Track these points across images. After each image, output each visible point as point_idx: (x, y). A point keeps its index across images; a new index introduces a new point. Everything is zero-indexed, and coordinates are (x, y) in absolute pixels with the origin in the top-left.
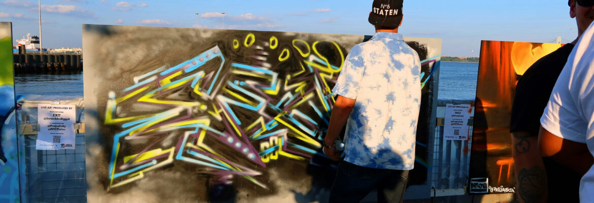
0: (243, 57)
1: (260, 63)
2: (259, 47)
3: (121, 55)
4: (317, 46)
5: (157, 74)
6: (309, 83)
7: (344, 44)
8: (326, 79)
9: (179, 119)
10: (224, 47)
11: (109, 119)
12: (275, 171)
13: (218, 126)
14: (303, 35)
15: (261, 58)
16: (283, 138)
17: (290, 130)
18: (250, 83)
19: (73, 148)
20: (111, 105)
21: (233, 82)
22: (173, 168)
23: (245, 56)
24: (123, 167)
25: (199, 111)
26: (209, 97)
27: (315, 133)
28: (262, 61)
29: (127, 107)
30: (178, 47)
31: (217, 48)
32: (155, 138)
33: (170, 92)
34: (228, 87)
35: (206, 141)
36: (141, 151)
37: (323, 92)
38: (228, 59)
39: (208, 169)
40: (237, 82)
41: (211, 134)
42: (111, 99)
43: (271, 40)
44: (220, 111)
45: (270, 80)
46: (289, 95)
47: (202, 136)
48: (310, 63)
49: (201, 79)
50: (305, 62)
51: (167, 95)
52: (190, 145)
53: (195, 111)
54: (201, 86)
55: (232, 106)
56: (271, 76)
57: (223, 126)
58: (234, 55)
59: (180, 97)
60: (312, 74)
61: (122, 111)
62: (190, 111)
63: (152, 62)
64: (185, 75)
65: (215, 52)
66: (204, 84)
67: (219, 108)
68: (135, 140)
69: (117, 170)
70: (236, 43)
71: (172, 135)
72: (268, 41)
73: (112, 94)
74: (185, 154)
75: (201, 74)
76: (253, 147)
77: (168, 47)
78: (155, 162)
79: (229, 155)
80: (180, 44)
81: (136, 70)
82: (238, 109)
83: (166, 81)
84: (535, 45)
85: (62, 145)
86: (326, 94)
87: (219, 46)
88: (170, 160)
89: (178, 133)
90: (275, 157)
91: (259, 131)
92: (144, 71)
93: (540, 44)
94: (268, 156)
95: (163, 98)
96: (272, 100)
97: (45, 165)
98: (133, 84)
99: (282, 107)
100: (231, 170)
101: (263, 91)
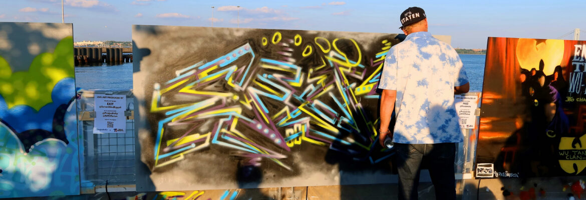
0: (270, 53)
1: (286, 58)
2: (285, 44)
3: (165, 52)
4: (337, 43)
5: (196, 68)
6: (329, 76)
7: (361, 41)
8: (345, 73)
9: (214, 108)
10: (254, 45)
11: (154, 108)
12: (298, 154)
13: (248, 114)
14: (324, 34)
15: (287, 54)
16: (305, 125)
17: (312, 118)
18: (277, 76)
19: (124, 132)
20: (157, 95)
21: (262, 75)
22: (210, 151)
23: (273, 52)
24: (166, 150)
25: (232, 101)
26: (240, 88)
27: (335, 121)
28: (287, 56)
29: (169, 97)
30: (214, 44)
31: (248, 45)
32: (194, 125)
33: (207, 84)
34: (257, 80)
35: (237, 128)
36: (182, 135)
37: (342, 84)
38: (258, 55)
39: (239, 152)
40: (265, 75)
41: (243, 121)
42: (156, 90)
43: (296, 37)
44: (251, 101)
45: (294, 73)
46: (311, 87)
47: (235, 122)
48: (330, 58)
49: (234, 72)
50: (326, 57)
51: (205, 86)
52: (224, 130)
53: (229, 101)
54: (234, 79)
55: (261, 97)
56: (295, 70)
57: (252, 114)
58: (263, 51)
59: (215, 89)
60: (332, 69)
61: (166, 100)
62: (224, 101)
63: (192, 58)
64: (220, 69)
65: (246, 49)
66: (237, 77)
67: (249, 98)
68: (176, 126)
69: (161, 153)
70: (264, 41)
71: (209, 122)
72: (293, 38)
73: (157, 86)
74: (220, 139)
75: (234, 68)
76: (279, 134)
77: (206, 45)
78: (193, 145)
79: (258, 139)
80: (216, 42)
81: (177, 65)
82: (267, 99)
83: (204, 74)
84: (539, 41)
85: (115, 130)
86: (345, 86)
87: (249, 43)
88: (207, 144)
89: (213, 120)
90: (299, 143)
91: (284, 118)
92: (185, 65)
93: (544, 40)
94: (292, 141)
95: (201, 89)
96: (296, 91)
97: (99, 148)
98: (175, 77)
99: (305, 97)
100: (260, 153)
101: (288, 83)
